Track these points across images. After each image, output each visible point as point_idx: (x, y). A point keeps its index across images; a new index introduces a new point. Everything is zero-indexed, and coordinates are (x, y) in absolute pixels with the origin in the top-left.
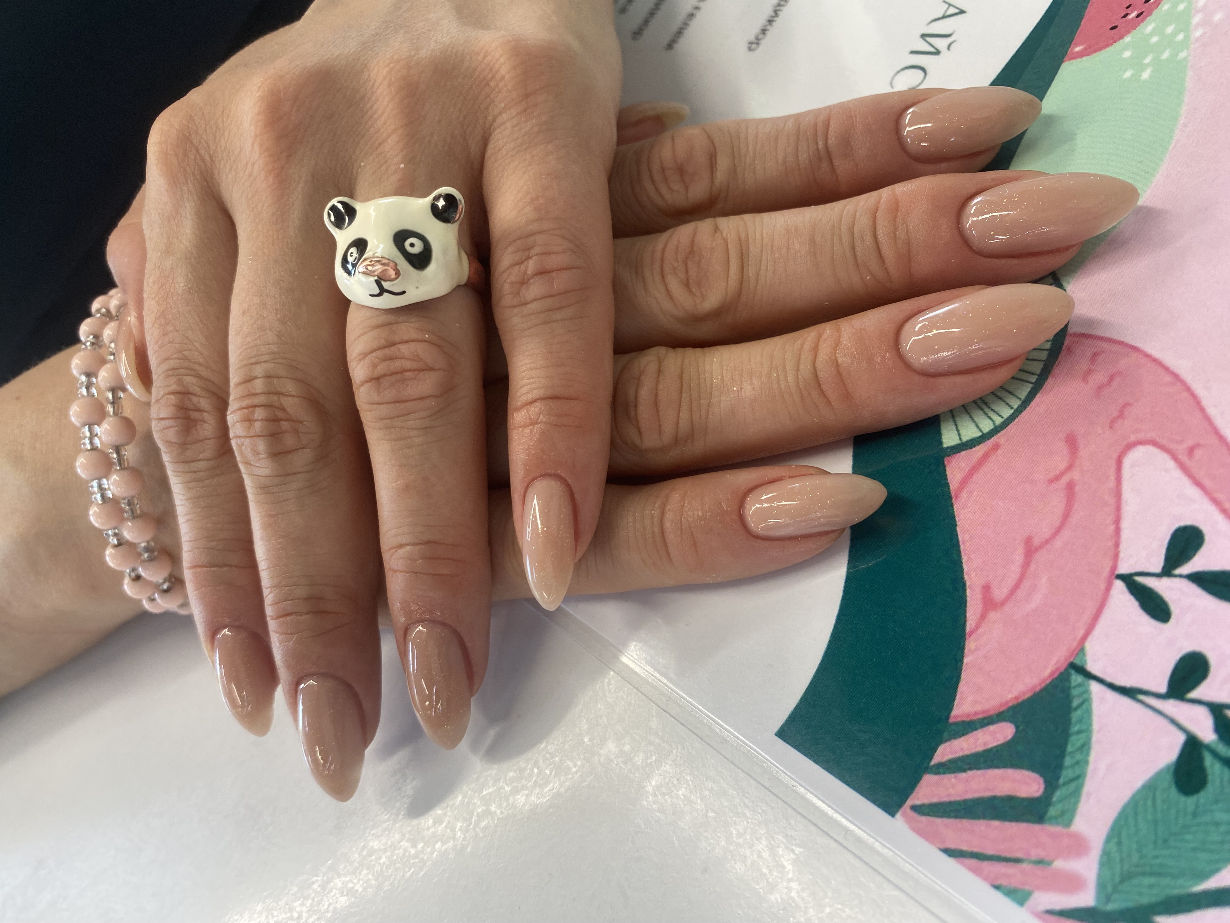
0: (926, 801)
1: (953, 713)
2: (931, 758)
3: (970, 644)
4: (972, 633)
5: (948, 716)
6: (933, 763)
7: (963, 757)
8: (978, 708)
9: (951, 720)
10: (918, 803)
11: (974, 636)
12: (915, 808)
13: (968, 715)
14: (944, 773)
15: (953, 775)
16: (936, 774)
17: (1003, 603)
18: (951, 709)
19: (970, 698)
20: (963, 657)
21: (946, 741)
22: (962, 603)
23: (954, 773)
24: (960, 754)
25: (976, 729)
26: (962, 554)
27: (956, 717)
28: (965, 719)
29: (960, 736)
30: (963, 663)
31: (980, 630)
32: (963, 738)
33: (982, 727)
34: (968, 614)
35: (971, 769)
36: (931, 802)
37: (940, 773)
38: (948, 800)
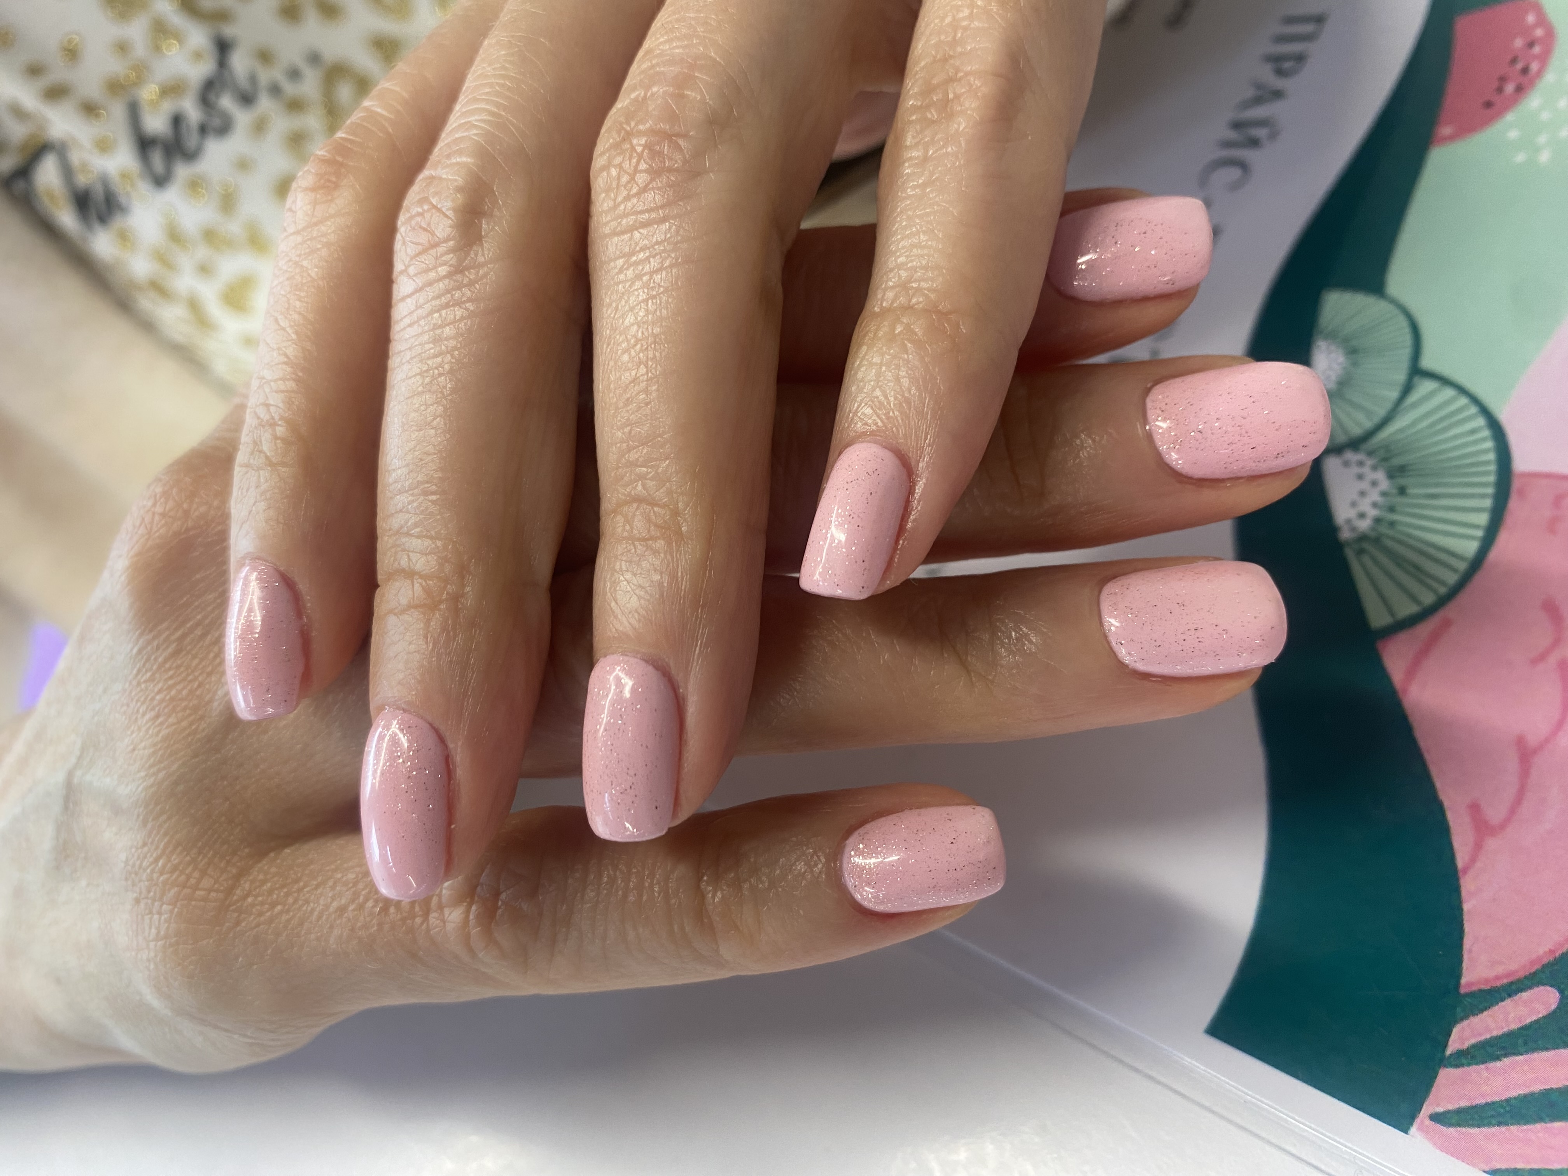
0: (1450, 1107)
1: (1463, 981)
2: (1445, 1046)
3: (1467, 885)
4: (1466, 870)
5: (1458, 986)
6: (1449, 1051)
7: (1491, 1038)
8: (1500, 970)
9: (1463, 991)
10: (1440, 1109)
11: (1471, 873)
12: (1436, 1118)
13: (1487, 981)
14: (1469, 1065)
15: (1483, 1066)
16: (1457, 1066)
17: (1503, 826)
18: (1459, 977)
19: (1485, 959)
20: (1461, 902)
21: (1462, 1019)
22: (1444, 830)
23: (1483, 1062)
24: (1488, 1036)
25: (1503, 1000)
26: (1430, 766)
27: (1469, 984)
28: (1483, 987)
29: (1482, 1011)
30: (1462, 910)
31: (1478, 864)
32: (1485, 1013)
33: (1510, 996)
34: (1456, 846)
35: (1506, 1055)
36: (1456, 1106)
37: (1462, 1065)
38: (1483, 1101)
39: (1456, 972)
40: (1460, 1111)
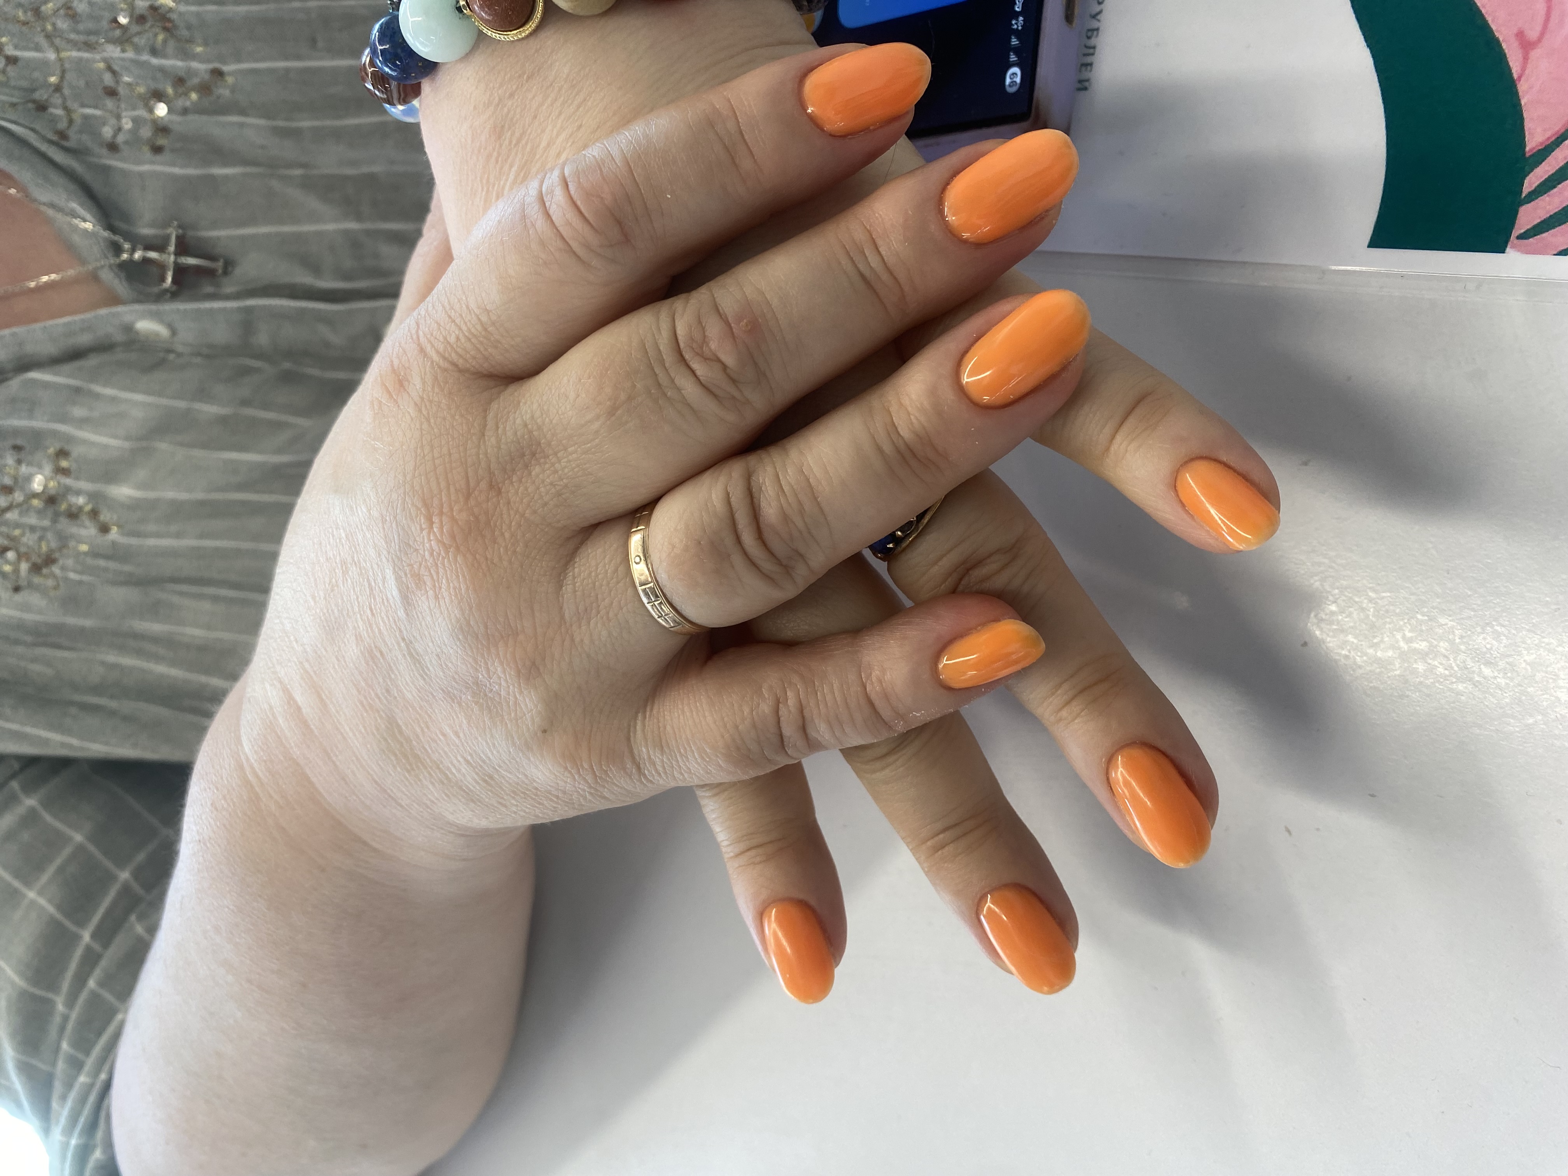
0: (1529, 227)
1: (1527, 149)
2: (1521, 192)
3: (1522, 87)
4: (1520, 78)
5: (1524, 154)
6: (1524, 195)
7: (1549, 177)
8: (1549, 134)
9: (1527, 155)
10: (1522, 231)
11: (1523, 79)
12: (1520, 237)
13: (1541, 144)
14: (1536, 199)
15: (1546, 195)
16: (1530, 202)
17: (1540, 39)
18: (1525, 147)
19: (1539, 130)
20: (1520, 100)
21: (1529, 173)
22: (1501, 57)
23: (1545, 193)
24: (1547, 176)
25: (1553, 151)
26: (1486, 16)
27: (1531, 149)
28: (1540, 148)
29: (1541, 163)
30: (1521, 105)
31: (1527, 72)
32: (1543, 163)
33: (1558, 146)
34: (1511, 64)
35: (1559, 183)
36: (1533, 225)
37: (1533, 200)
38: (1548, 215)
39: (1522, 144)
40: (1535, 227)
